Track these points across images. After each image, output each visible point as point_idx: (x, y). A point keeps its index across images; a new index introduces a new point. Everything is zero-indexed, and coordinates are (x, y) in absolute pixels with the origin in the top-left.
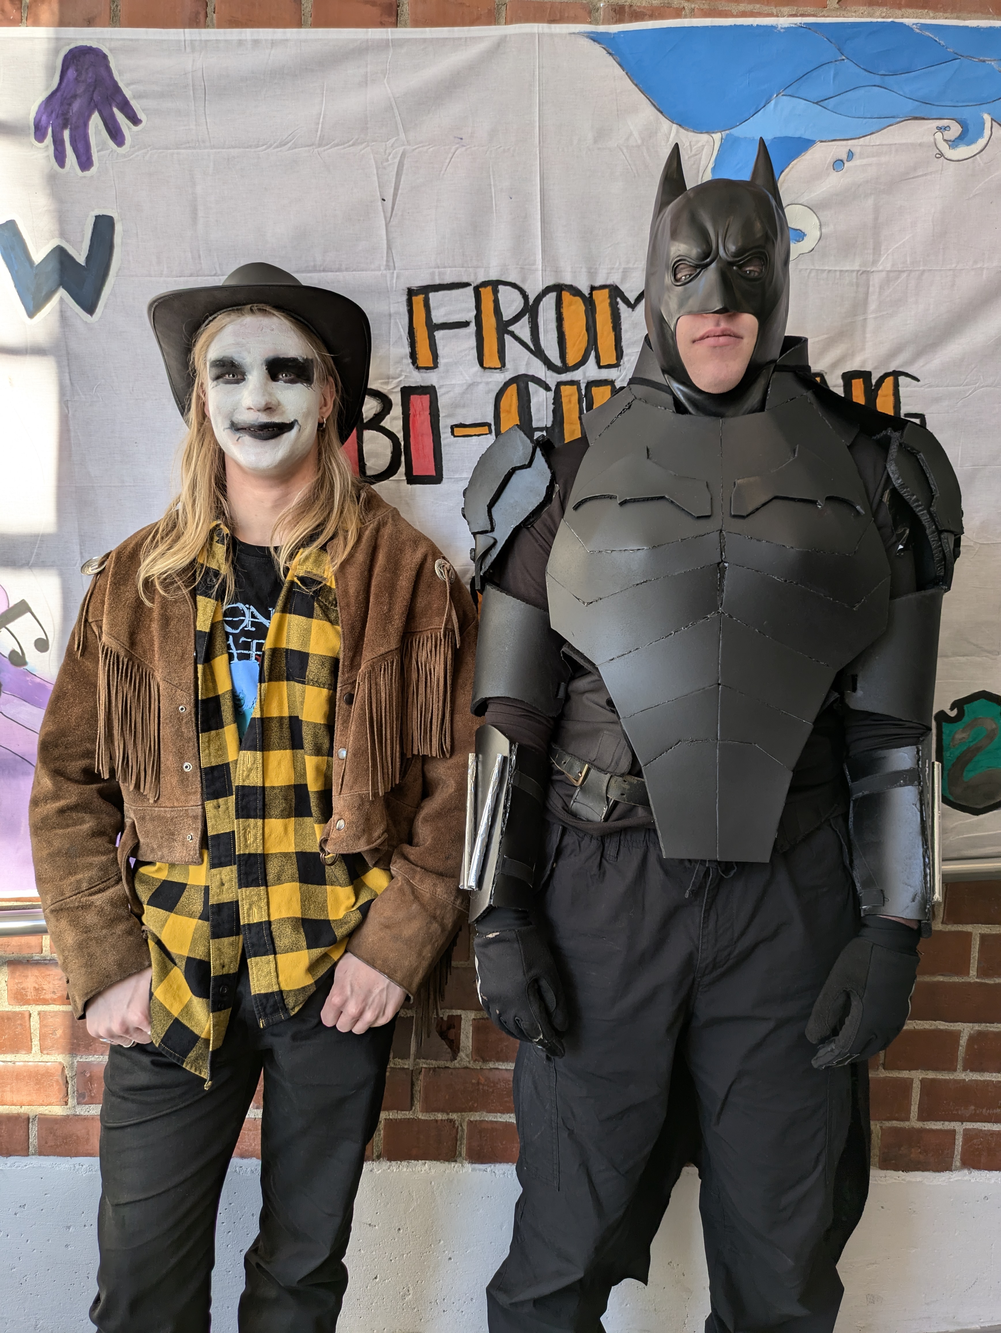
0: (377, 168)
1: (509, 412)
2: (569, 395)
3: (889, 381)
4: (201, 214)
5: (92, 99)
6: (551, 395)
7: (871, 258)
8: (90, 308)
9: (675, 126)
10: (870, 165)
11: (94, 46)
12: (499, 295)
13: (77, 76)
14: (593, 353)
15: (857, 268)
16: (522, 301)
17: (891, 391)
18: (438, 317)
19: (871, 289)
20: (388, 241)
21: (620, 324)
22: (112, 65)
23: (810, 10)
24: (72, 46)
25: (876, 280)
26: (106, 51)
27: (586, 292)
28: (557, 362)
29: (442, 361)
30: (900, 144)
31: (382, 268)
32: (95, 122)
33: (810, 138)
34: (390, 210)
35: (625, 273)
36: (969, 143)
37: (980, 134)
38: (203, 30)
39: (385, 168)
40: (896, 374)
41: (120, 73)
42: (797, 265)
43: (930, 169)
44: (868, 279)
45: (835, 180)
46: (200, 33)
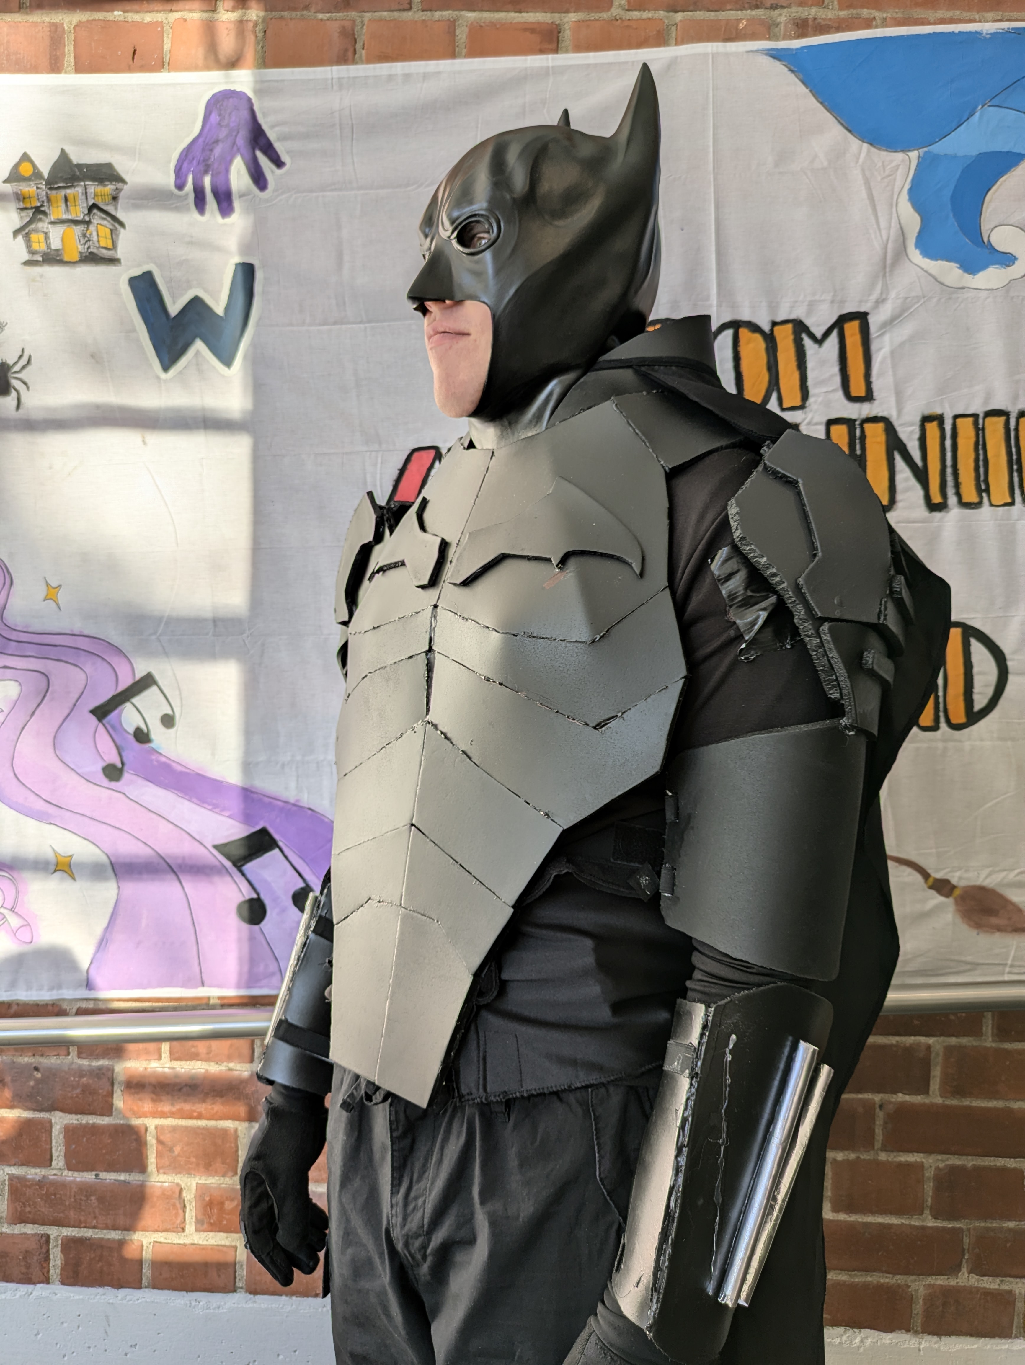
5: (234, 143)
8: (228, 361)
9: (865, 145)
11: (238, 90)
13: (220, 120)
14: (775, 394)
21: (805, 362)
22: (256, 108)
23: (1017, 14)
24: (216, 90)
26: (250, 94)
27: (766, 328)
32: (237, 167)
33: (1020, 151)
35: (811, 306)
38: (352, 67)
41: (265, 115)
42: (1008, 292)
46: (348, 70)
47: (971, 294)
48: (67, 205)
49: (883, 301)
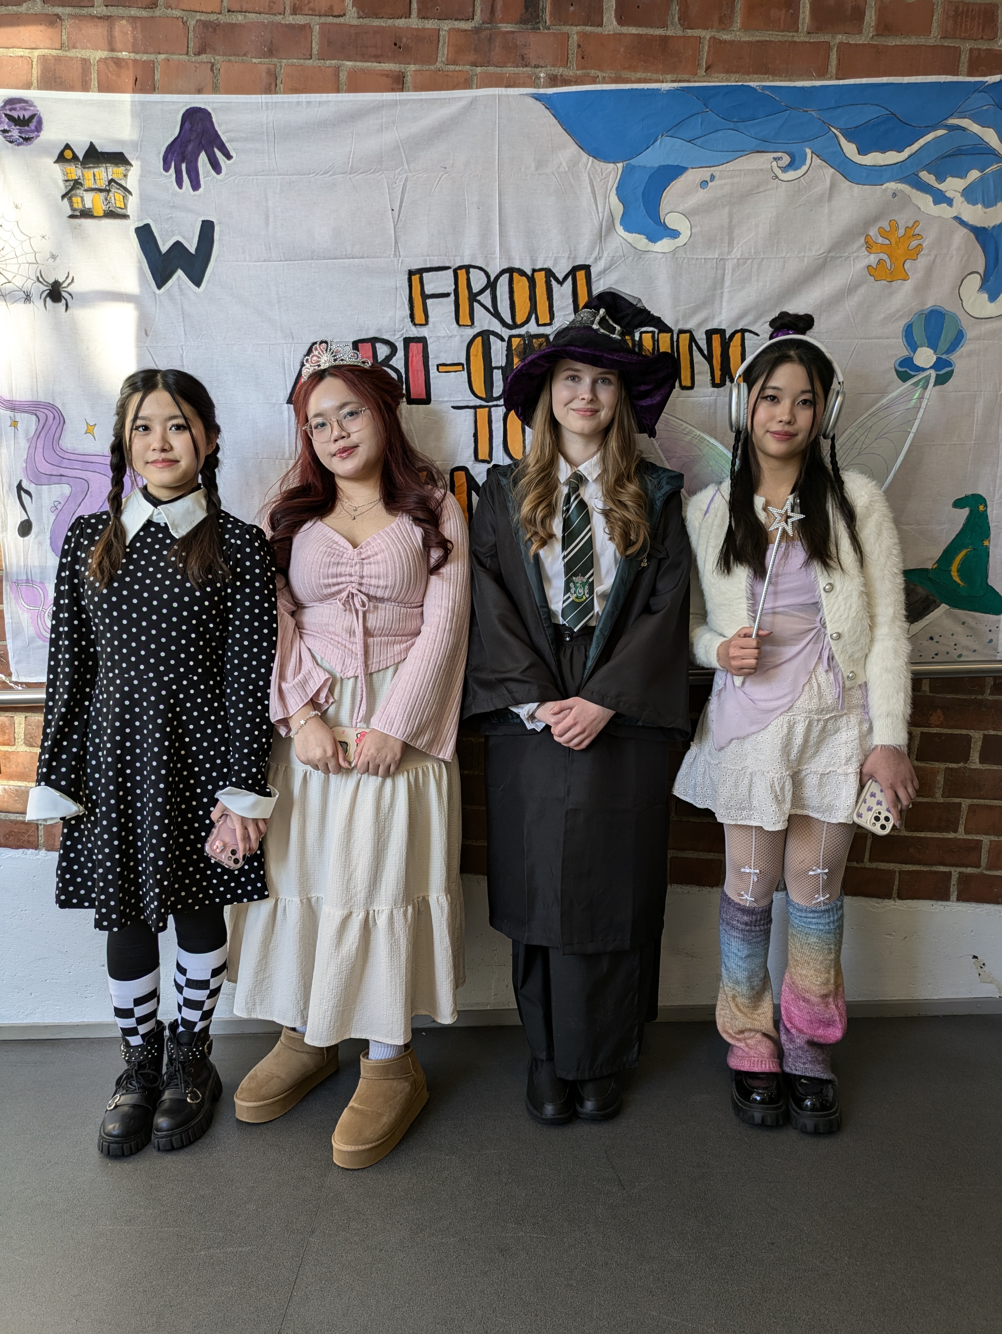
0: (389, 188)
1: (476, 356)
2: (517, 344)
3: (738, 336)
4: (271, 220)
5: (200, 143)
6: (505, 344)
7: (726, 250)
8: (198, 283)
9: (591, 158)
10: (726, 184)
11: (203, 107)
12: (470, 275)
13: (192, 128)
14: (534, 316)
15: (717, 256)
16: (486, 280)
17: (739, 343)
18: (429, 290)
19: (726, 271)
20: (395, 237)
21: (552, 296)
22: (214, 120)
23: (686, 77)
24: (188, 107)
25: (729, 265)
26: (210, 110)
27: (529, 273)
28: (509, 321)
29: (431, 320)
30: (748, 170)
31: (392, 256)
32: (203, 158)
33: (684, 166)
34: (397, 216)
35: (556, 260)
36: (796, 169)
37: (804, 162)
38: (274, 96)
39: (394, 188)
40: (743, 331)
41: (219, 125)
42: (674, 254)
43: (769, 187)
44: (724, 265)
45: (701, 195)
46: (272, 98)
47: (654, 255)
48: (95, 179)
49: (600, 258)
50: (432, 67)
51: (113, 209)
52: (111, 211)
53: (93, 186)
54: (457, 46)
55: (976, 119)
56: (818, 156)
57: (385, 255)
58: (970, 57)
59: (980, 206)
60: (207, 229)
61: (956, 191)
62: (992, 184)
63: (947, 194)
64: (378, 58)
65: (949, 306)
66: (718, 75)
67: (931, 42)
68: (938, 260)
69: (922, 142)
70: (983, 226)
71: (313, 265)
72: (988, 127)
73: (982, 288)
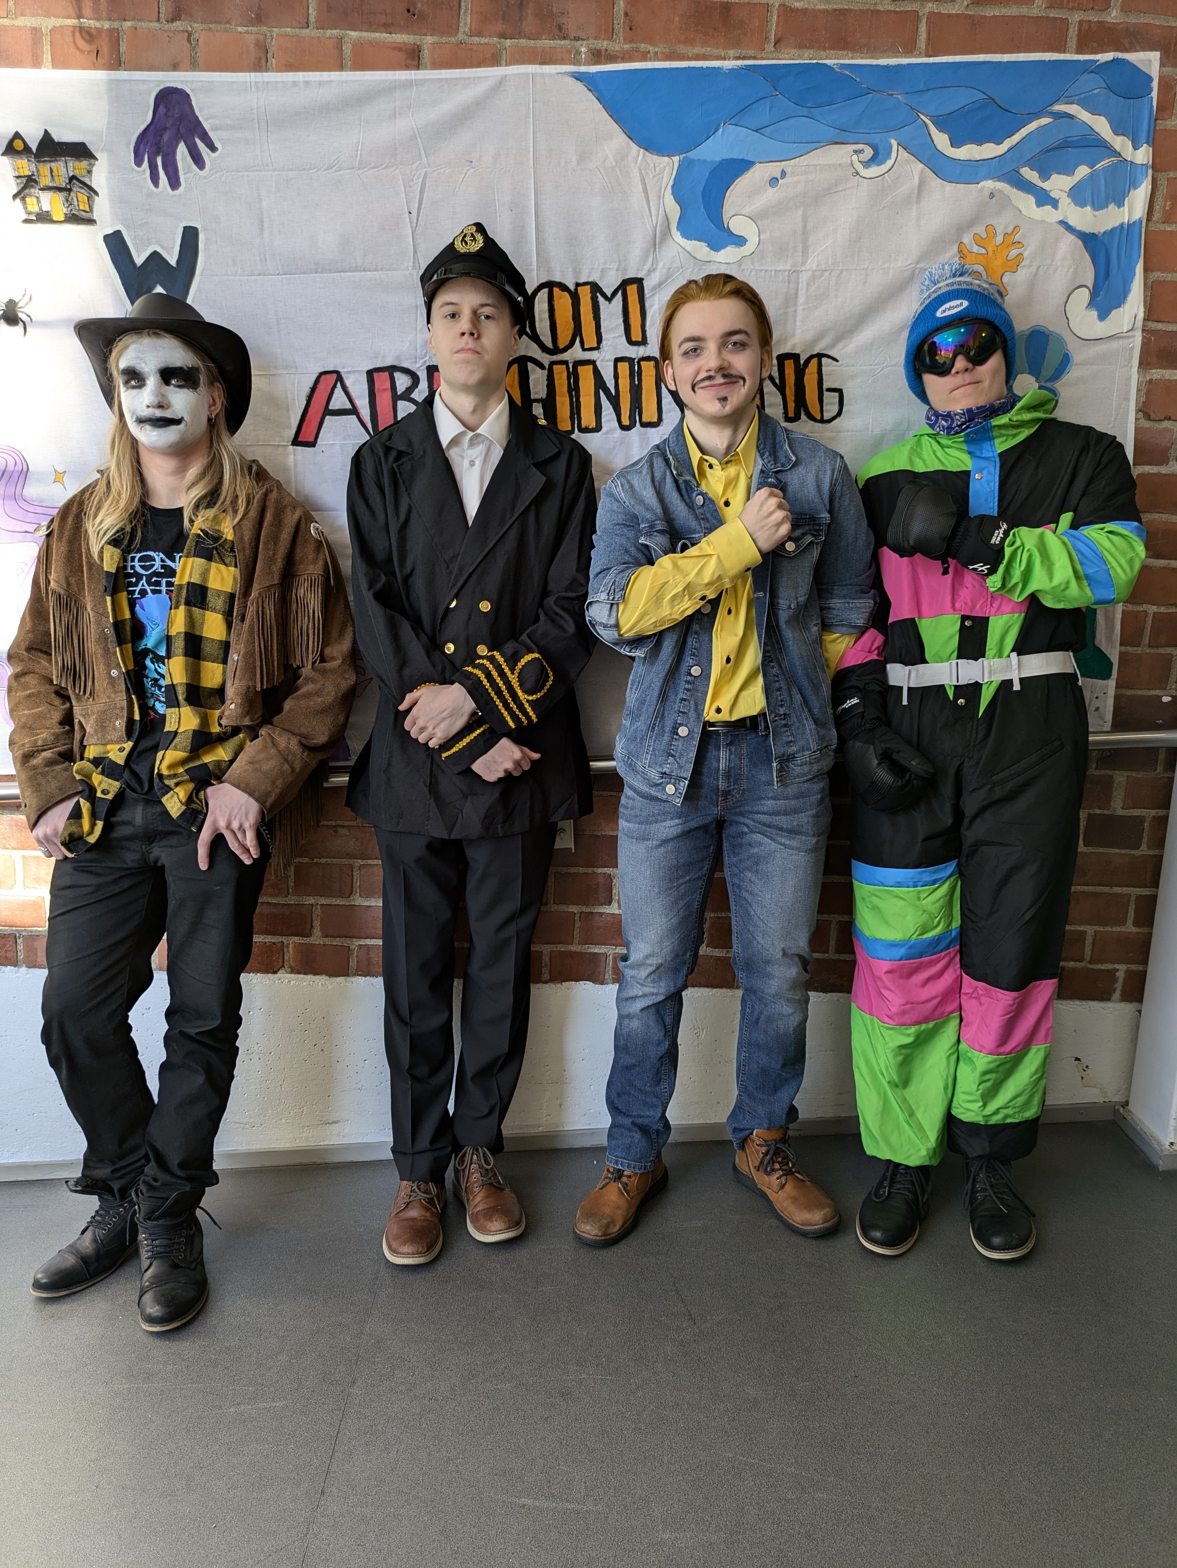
0: (405, 187)
2: (560, 373)
3: (814, 361)
4: (266, 225)
5: (178, 131)
6: (546, 372)
7: (800, 260)
9: (642, 150)
10: (799, 182)
11: (179, 87)
13: (167, 112)
15: (789, 268)
17: (815, 370)
19: (800, 285)
20: (414, 245)
21: (599, 315)
22: (194, 103)
23: (751, 52)
24: (162, 87)
25: (804, 278)
26: (188, 91)
27: (572, 288)
28: (550, 345)
30: (824, 165)
31: (410, 268)
32: (182, 150)
33: (751, 159)
34: (415, 218)
35: (603, 272)
36: (879, 164)
37: (889, 156)
38: (265, 74)
39: (411, 187)
40: (820, 356)
41: (200, 108)
42: (740, 265)
43: (849, 185)
44: (798, 278)
45: (771, 195)
46: (262, 76)
48: (52, 176)
49: (654, 270)
50: (453, 40)
51: (76, 213)
52: (73, 214)
53: (51, 185)
54: (481, 13)
55: (1084, 104)
56: (905, 149)
57: (402, 267)
58: (1080, 30)
59: (1089, 208)
60: (190, 236)
61: (1061, 190)
62: (1103, 182)
63: (1052, 194)
64: (388, 27)
65: (1053, 326)
66: (789, 50)
67: (1035, 12)
68: (1041, 272)
69: (1024, 132)
70: (1092, 232)
71: (318, 279)
72: (1100, 115)
73: (1091, 304)
